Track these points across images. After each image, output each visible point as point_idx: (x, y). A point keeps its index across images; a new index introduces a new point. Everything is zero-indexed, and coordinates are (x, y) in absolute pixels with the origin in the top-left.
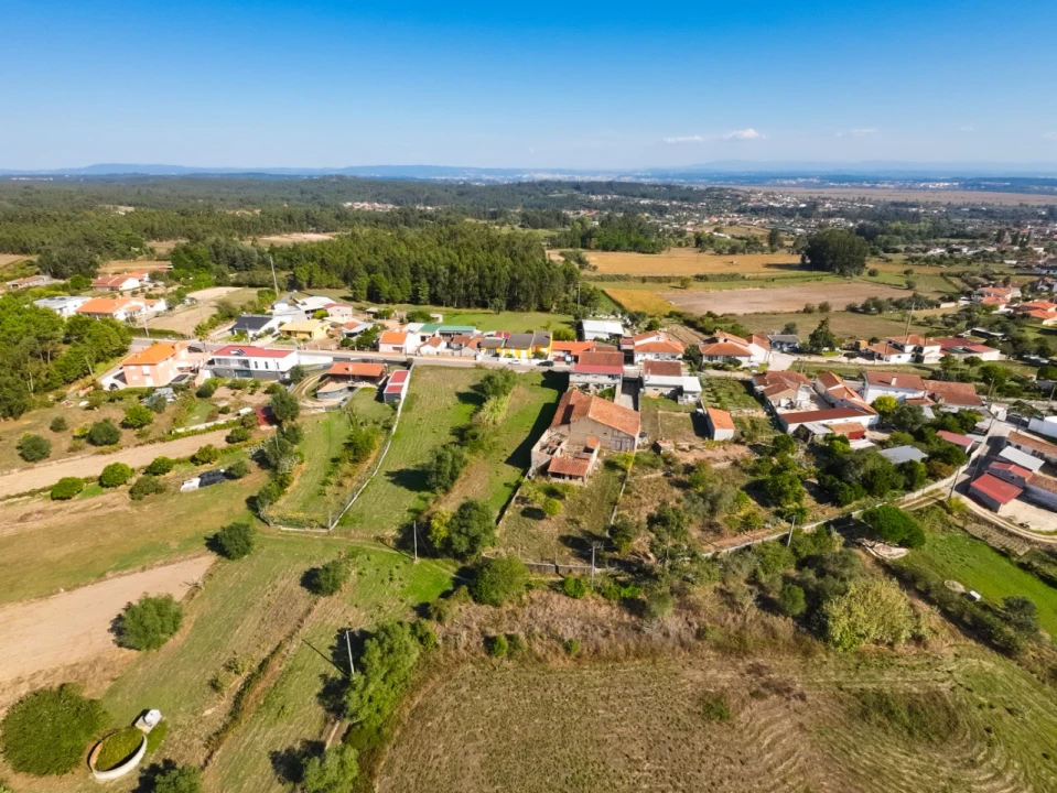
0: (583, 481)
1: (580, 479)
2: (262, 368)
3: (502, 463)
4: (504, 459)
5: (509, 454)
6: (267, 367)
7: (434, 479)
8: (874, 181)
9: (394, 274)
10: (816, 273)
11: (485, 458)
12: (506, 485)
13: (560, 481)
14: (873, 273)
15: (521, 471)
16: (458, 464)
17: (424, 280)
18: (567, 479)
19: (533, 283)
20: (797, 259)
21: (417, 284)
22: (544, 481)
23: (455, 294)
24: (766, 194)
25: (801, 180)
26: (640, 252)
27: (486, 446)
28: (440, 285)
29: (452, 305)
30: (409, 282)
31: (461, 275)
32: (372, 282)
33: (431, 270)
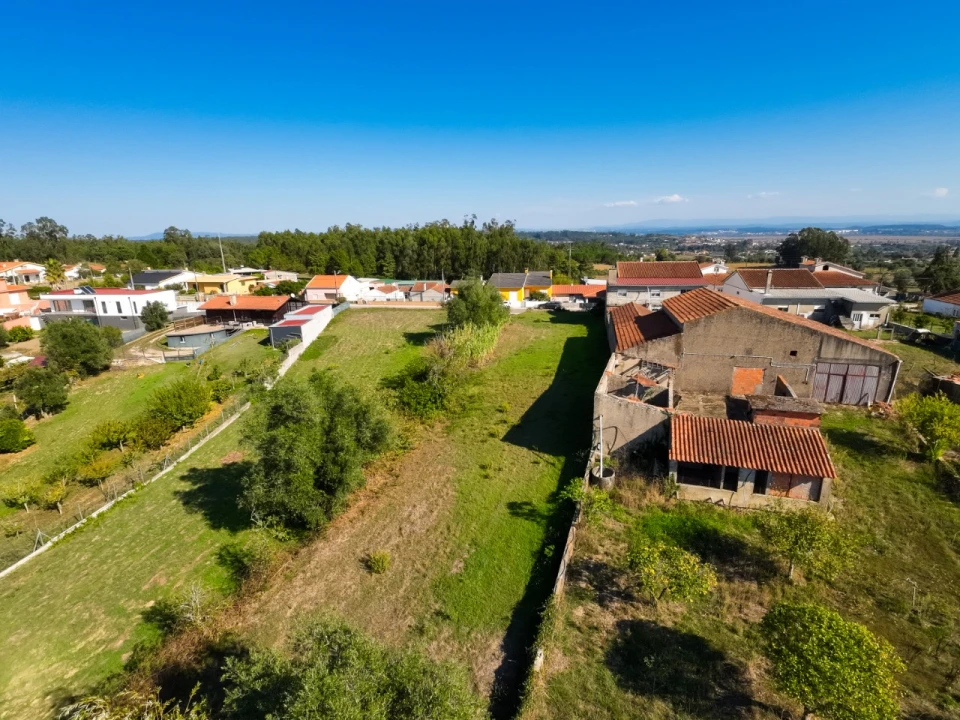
0: (816, 494)
1: (803, 490)
2: (112, 312)
3: (497, 441)
4: (503, 430)
5: (514, 419)
6: (120, 311)
7: (259, 490)
9: (357, 253)
11: (448, 430)
12: (514, 508)
13: (716, 494)
15: (559, 462)
16: (346, 436)
17: (389, 256)
18: (746, 488)
19: (513, 254)
21: (381, 261)
22: (655, 497)
23: (424, 269)
25: (721, 231)
27: (452, 405)
28: (407, 259)
30: (374, 259)
31: (431, 247)
32: (332, 258)
33: (397, 245)
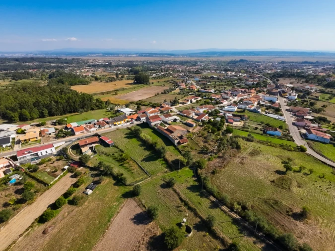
2: (44, 154)
6: (47, 153)
8: (118, 54)
10: (140, 85)
14: (152, 83)
20: (132, 81)
24: (93, 60)
26: (83, 84)
29: (58, 115)
